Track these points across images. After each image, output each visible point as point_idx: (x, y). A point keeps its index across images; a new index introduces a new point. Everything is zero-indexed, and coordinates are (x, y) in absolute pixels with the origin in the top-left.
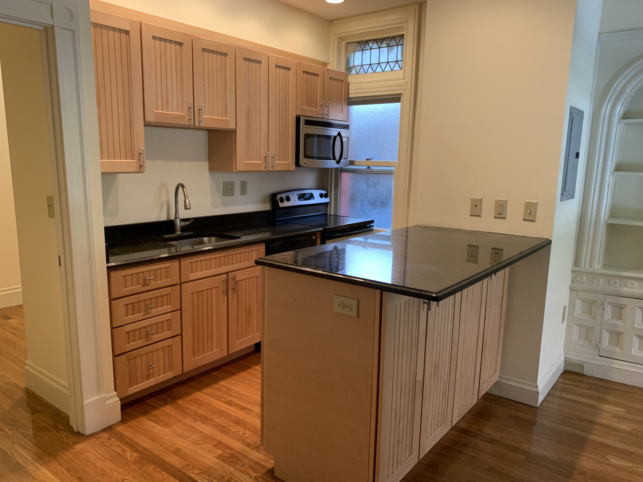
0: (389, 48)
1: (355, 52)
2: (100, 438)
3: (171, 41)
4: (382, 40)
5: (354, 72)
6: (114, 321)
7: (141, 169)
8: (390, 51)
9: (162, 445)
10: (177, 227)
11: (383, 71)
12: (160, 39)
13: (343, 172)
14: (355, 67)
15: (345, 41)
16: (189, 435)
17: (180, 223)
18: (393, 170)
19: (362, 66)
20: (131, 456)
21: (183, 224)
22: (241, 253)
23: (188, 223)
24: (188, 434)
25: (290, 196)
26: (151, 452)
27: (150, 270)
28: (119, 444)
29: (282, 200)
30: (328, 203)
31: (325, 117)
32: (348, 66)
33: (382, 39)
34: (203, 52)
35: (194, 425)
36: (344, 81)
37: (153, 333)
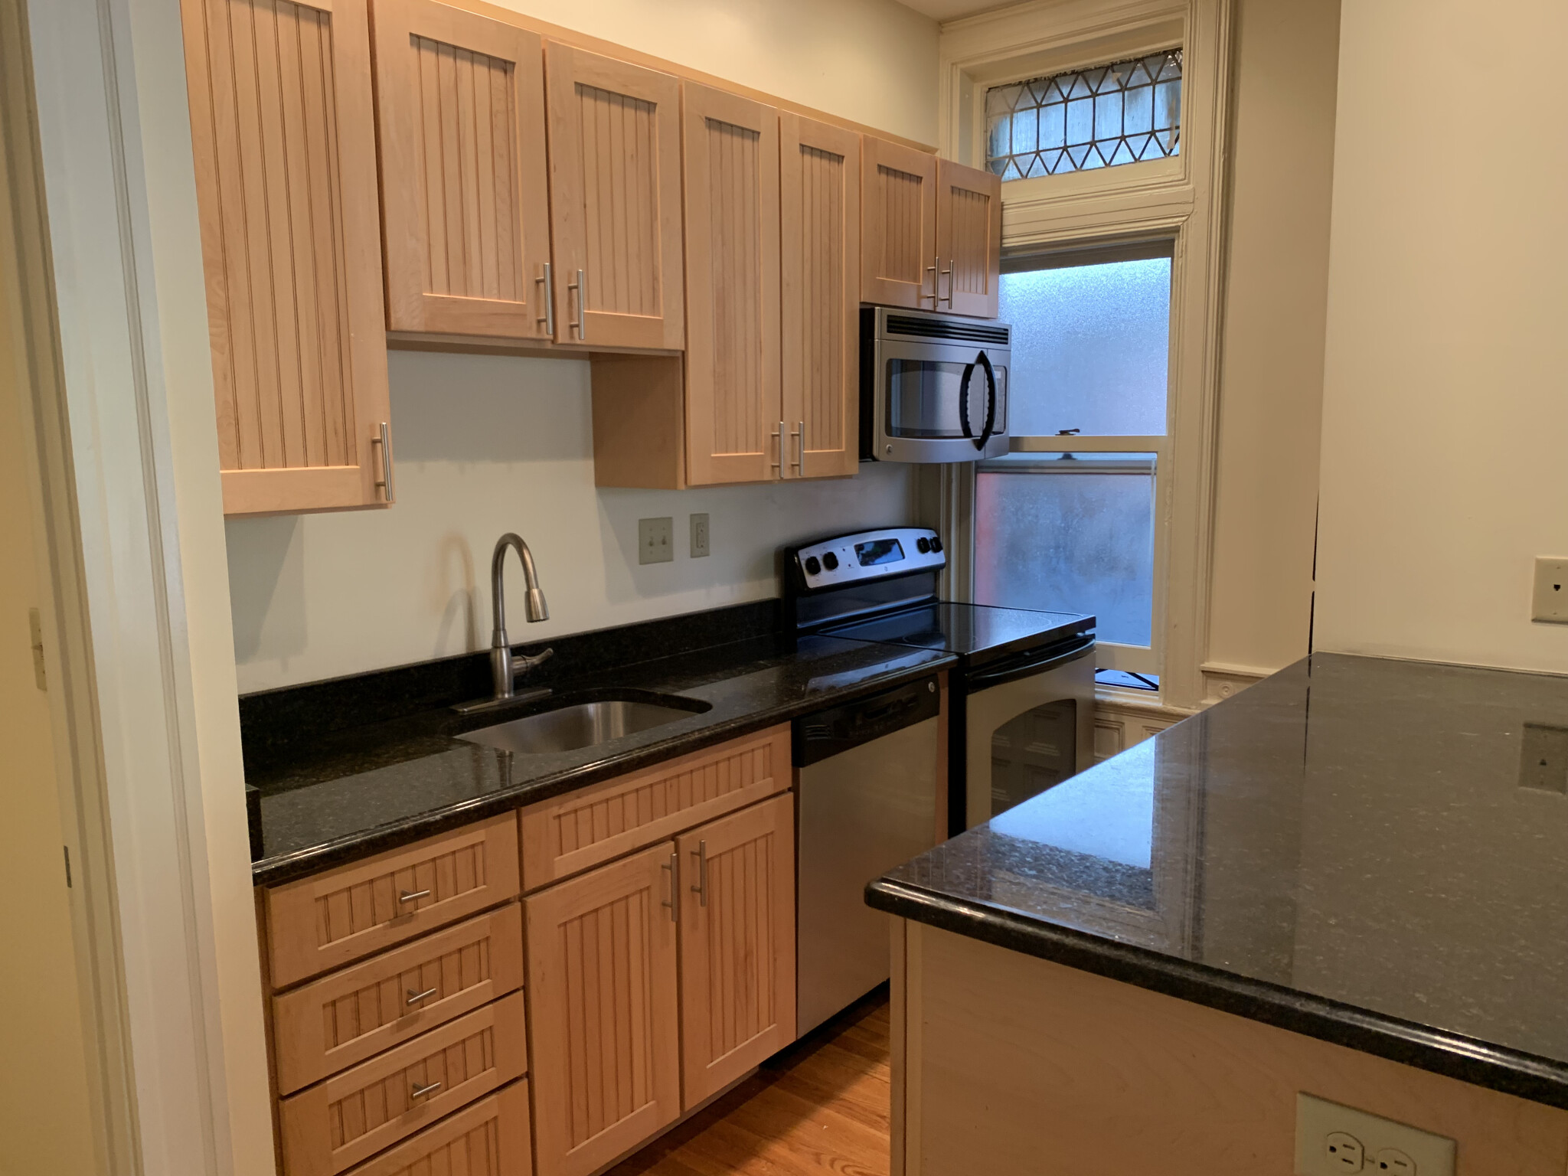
0: (1126, 93)
1: (1015, 115)
3: (473, 56)
4: (1104, 70)
5: (1011, 173)
6: (284, 1070)
7: (378, 494)
8: (1131, 102)
10: (499, 673)
11: (1107, 165)
12: (439, 47)
13: (983, 472)
14: (1016, 159)
15: (984, 83)
17: (510, 663)
18: (1150, 462)
19: (1038, 153)
21: (520, 664)
22: (717, 763)
23: (535, 660)
25: (836, 554)
27: (416, 862)
29: (813, 567)
30: (942, 567)
31: (942, 307)
32: (991, 156)
33: (1102, 67)
34: (579, 97)
36: (989, 197)
37: (430, 1090)
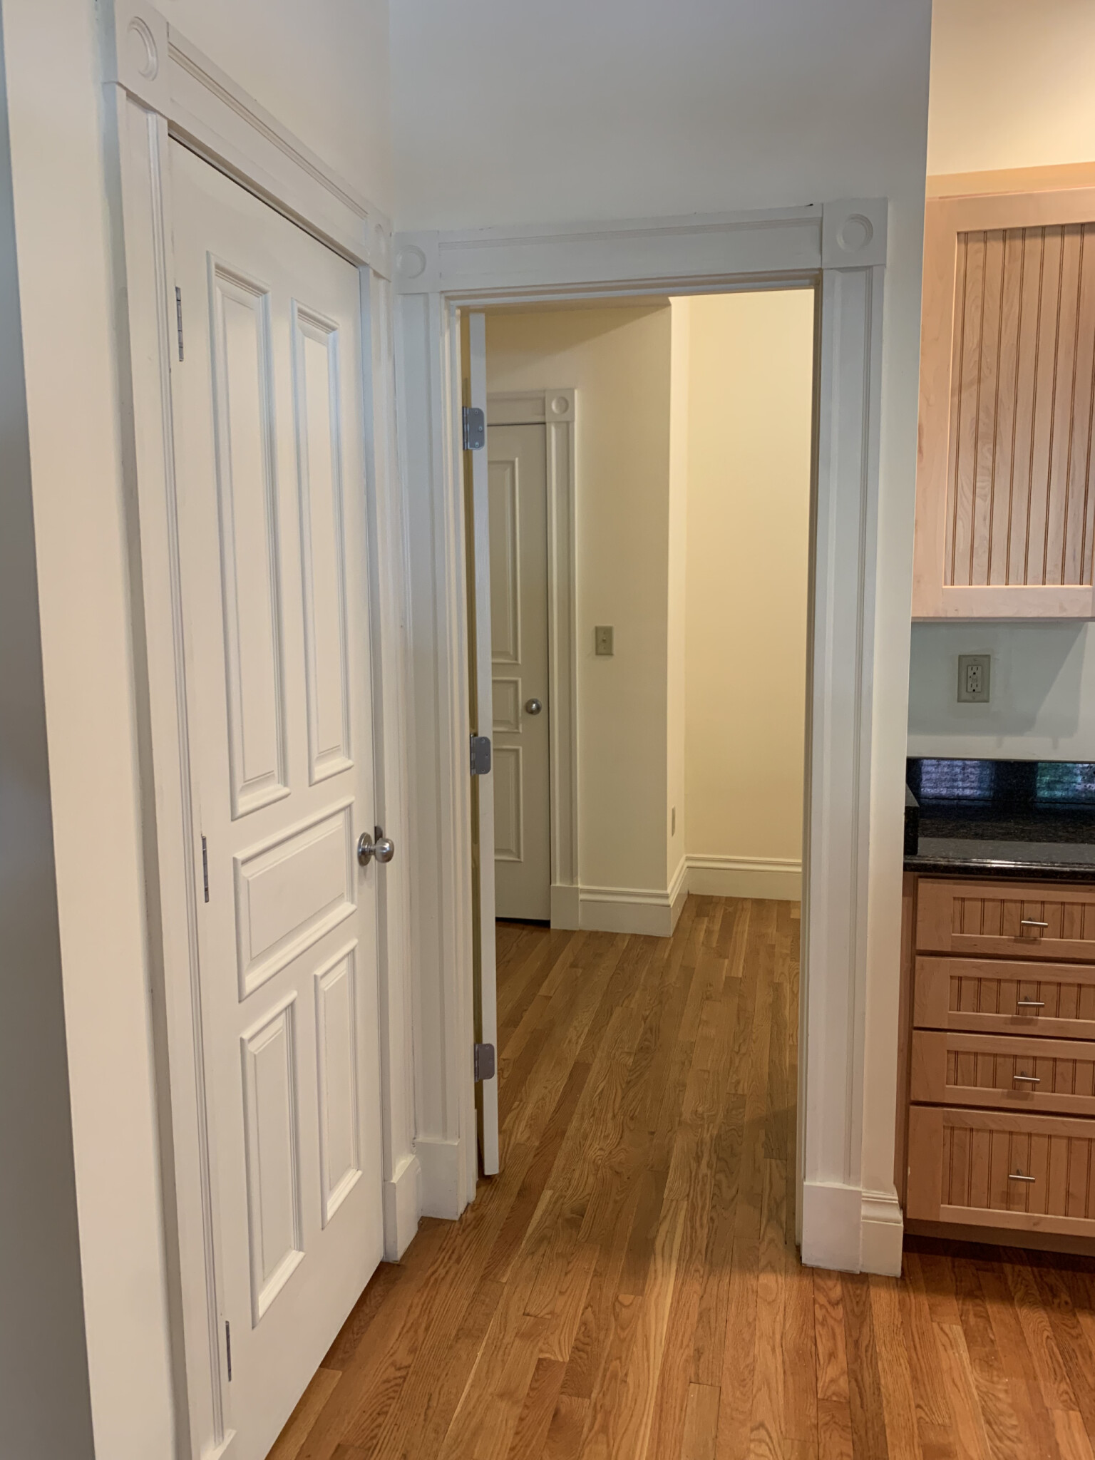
2: (819, 1288)
9: (921, 1408)
16: (1012, 1433)
20: (832, 1381)
24: (1014, 1427)
26: (881, 1407)
28: (840, 1331)
35: (1058, 1415)
37: (1039, 1082)
